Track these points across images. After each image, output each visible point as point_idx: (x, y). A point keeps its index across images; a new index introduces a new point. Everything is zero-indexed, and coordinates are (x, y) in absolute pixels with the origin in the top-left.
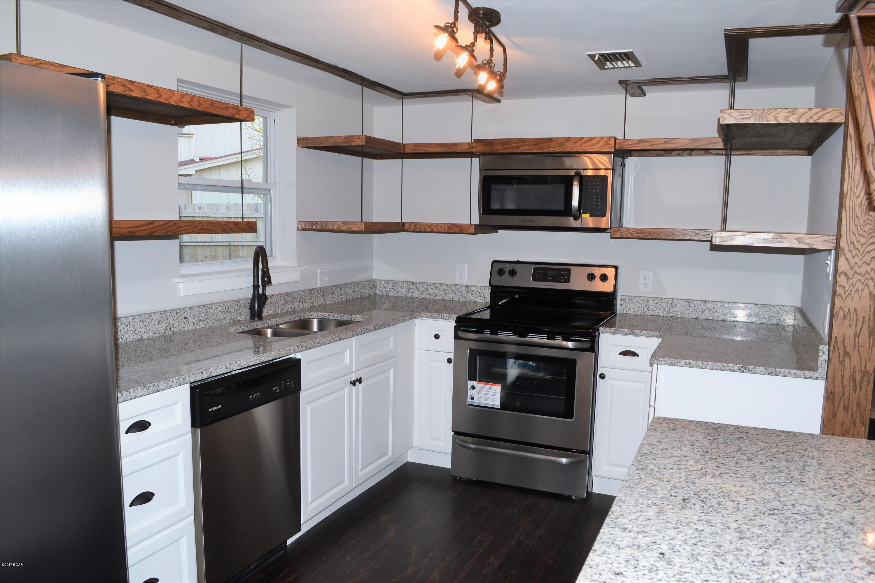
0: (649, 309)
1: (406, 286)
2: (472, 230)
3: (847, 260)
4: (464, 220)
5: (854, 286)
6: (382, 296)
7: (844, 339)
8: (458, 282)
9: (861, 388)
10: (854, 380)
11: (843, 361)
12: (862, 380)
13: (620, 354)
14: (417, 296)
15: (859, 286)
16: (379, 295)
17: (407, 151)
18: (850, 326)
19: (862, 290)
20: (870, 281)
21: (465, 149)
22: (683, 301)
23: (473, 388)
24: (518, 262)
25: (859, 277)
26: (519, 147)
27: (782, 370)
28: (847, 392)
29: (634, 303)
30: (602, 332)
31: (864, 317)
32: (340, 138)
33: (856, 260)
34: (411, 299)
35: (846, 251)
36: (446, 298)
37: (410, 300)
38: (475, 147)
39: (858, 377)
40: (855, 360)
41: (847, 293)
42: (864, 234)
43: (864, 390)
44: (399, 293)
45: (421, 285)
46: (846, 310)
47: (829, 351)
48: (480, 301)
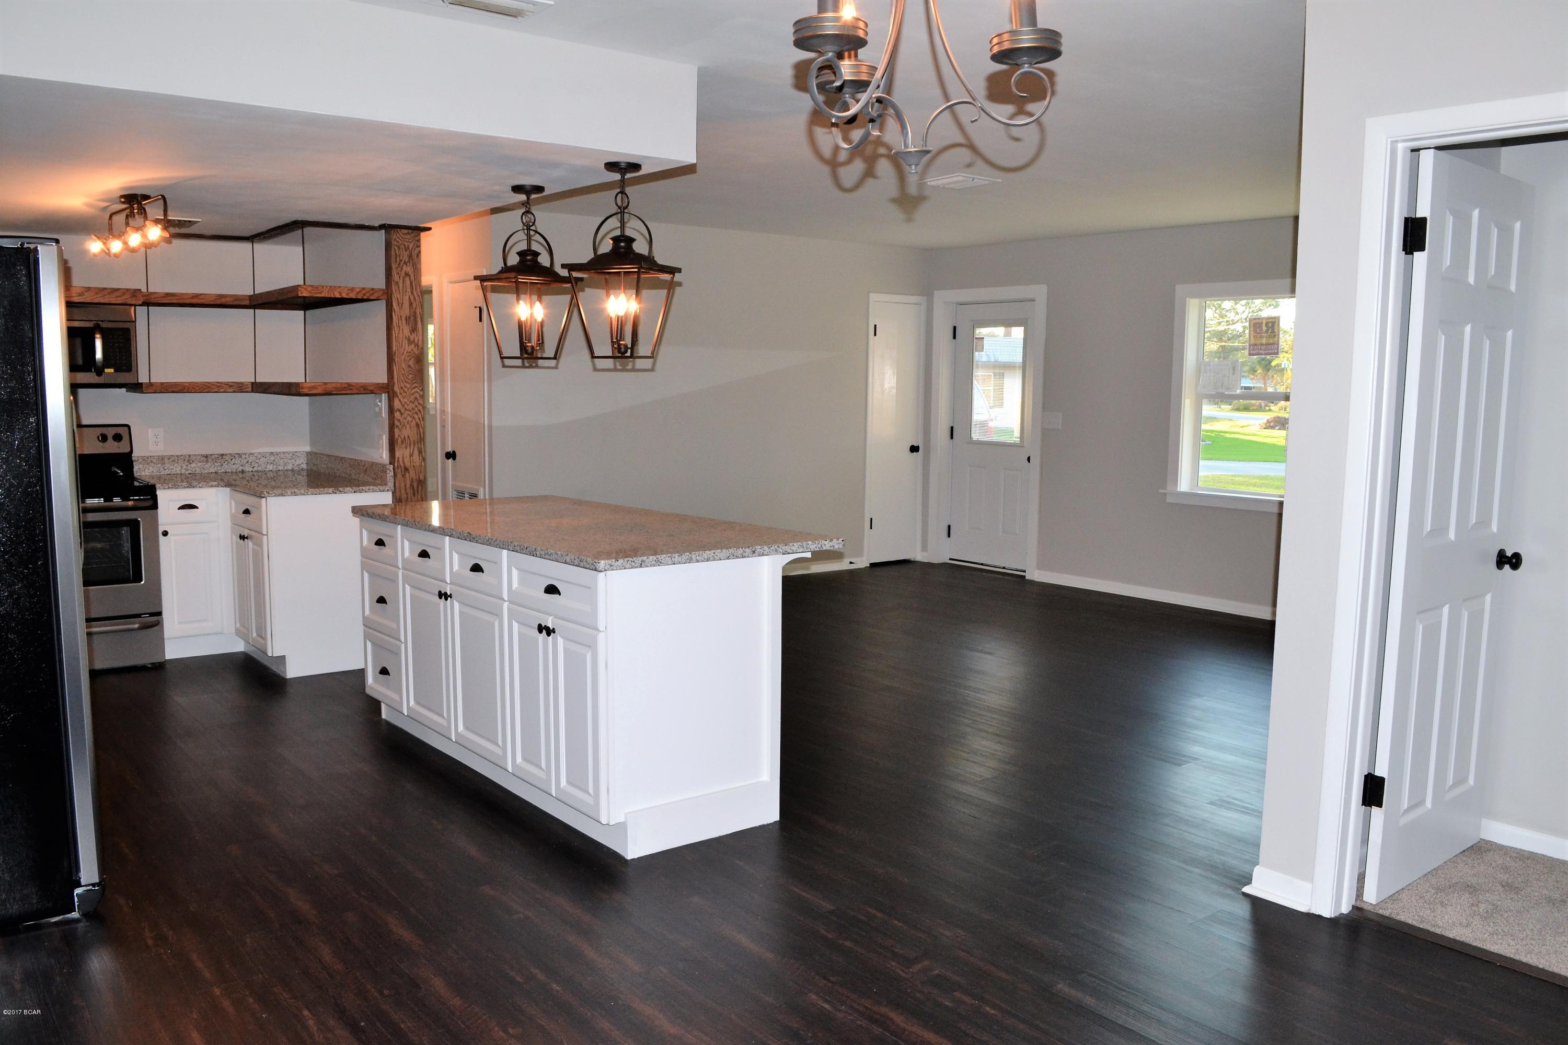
0: (165, 468)
3: (400, 400)
5: (406, 419)
7: (403, 458)
9: (418, 493)
10: (413, 489)
11: (405, 475)
12: (418, 487)
13: (179, 509)
15: (409, 419)
18: (406, 448)
19: (411, 421)
22: (200, 457)
25: (409, 412)
27: (364, 488)
28: (409, 497)
30: (160, 488)
31: (414, 441)
33: (406, 400)
35: (399, 394)
39: (415, 485)
40: (412, 472)
41: (402, 424)
46: (403, 437)
47: (394, 469)
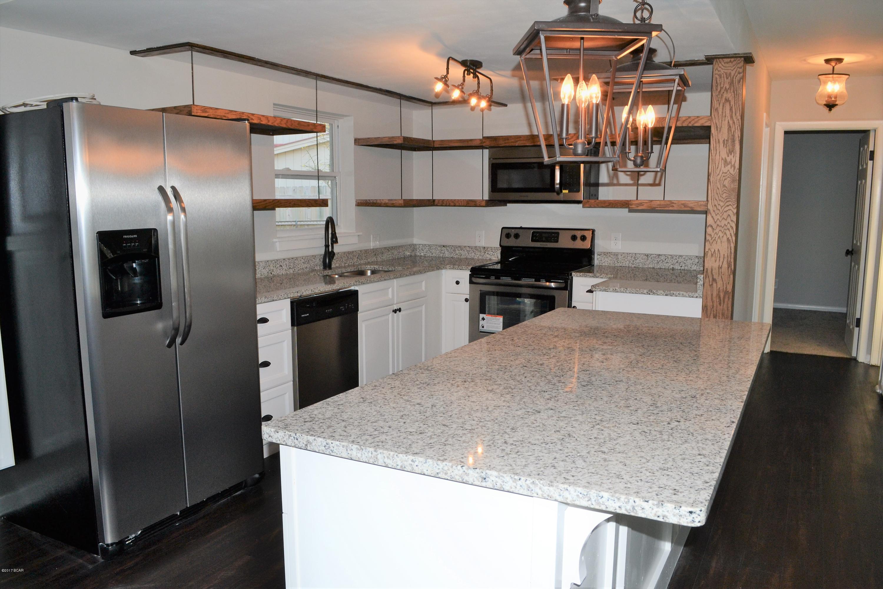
0: (619, 261)
1: (439, 248)
2: (484, 203)
3: (712, 217)
4: (478, 197)
5: (717, 235)
6: (421, 256)
7: (712, 270)
8: (478, 244)
10: (720, 297)
11: (712, 284)
12: (724, 297)
13: (587, 292)
14: (447, 256)
15: (721, 234)
16: (419, 256)
17: (436, 146)
18: (716, 261)
19: (723, 237)
20: (727, 231)
21: (477, 143)
22: (643, 255)
23: (483, 319)
24: (521, 228)
25: (721, 228)
26: (516, 142)
27: (675, 293)
28: (715, 305)
29: (608, 257)
30: (574, 276)
31: (724, 255)
32: (386, 139)
33: (718, 217)
34: (443, 258)
35: (712, 211)
36: (469, 257)
37: (441, 259)
38: (484, 142)
39: (722, 295)
40: (719, 283)
41: (713, 239)
42: (722, 199)
43: (726, 303)
44: (434, 254)
45: (450, 247)
46: (713, 251)
47: (703, 278)
48: (494, 259)
